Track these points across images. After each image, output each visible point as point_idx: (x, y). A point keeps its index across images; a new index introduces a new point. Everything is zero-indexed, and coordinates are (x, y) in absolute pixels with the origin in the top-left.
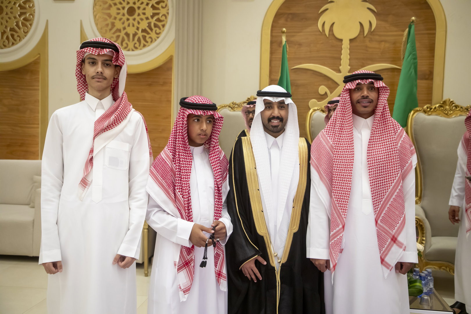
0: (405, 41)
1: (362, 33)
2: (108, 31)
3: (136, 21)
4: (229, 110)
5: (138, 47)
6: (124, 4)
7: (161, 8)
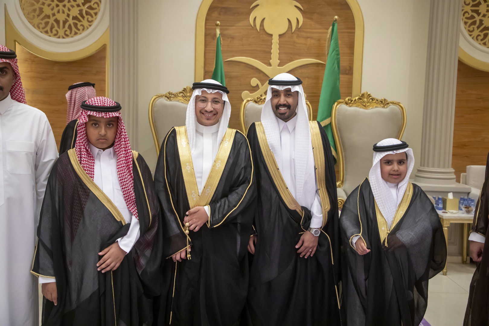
0: (329, 38)
1: (290, 29)
2: (36, 17)
3: (66, 7)
4: (166, 99)
5: (69, 34)
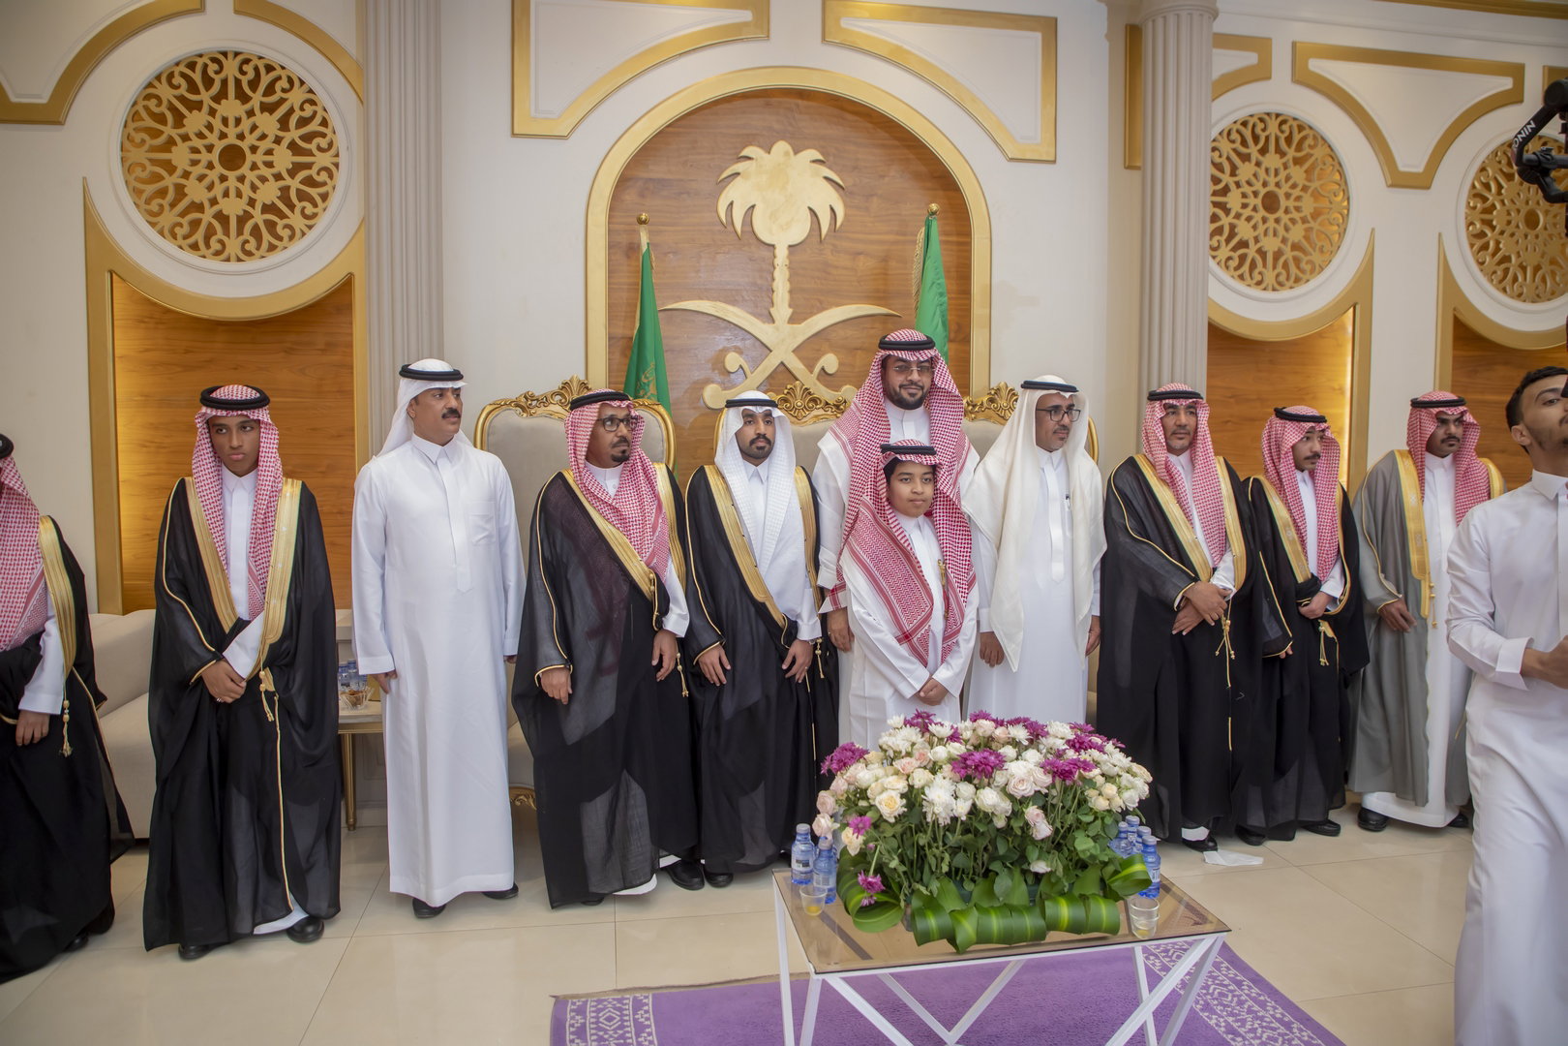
0: (920, 254)
1: (816, 233)
2: (167, 208)
3: (247, 182)
4: (518, 412)
5: (254, 251)
6: (212, 138)
7: (315, 151)
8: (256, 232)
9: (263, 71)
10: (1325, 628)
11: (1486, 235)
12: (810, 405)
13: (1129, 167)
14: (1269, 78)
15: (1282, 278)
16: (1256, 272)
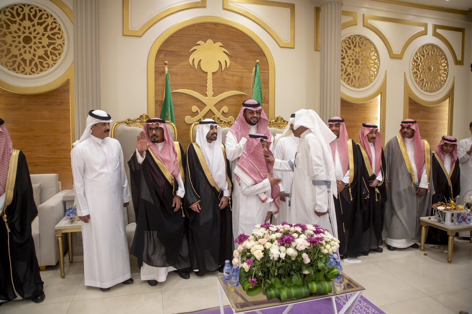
0: (254, 76)
1: (220, 69)
2: (4, 56)
3: (32, 48)
4: (126, 125)
5: (35, 71)
6: (20, 33)
7: (56, 39)
8: (36, 65)
9: (38, 11)
10: (377, 190)
11: (417, 73)
12: (220, 122)
13: (316, 50)
14: (356, 25)
15: (360, 85)
16: (353, 82)
